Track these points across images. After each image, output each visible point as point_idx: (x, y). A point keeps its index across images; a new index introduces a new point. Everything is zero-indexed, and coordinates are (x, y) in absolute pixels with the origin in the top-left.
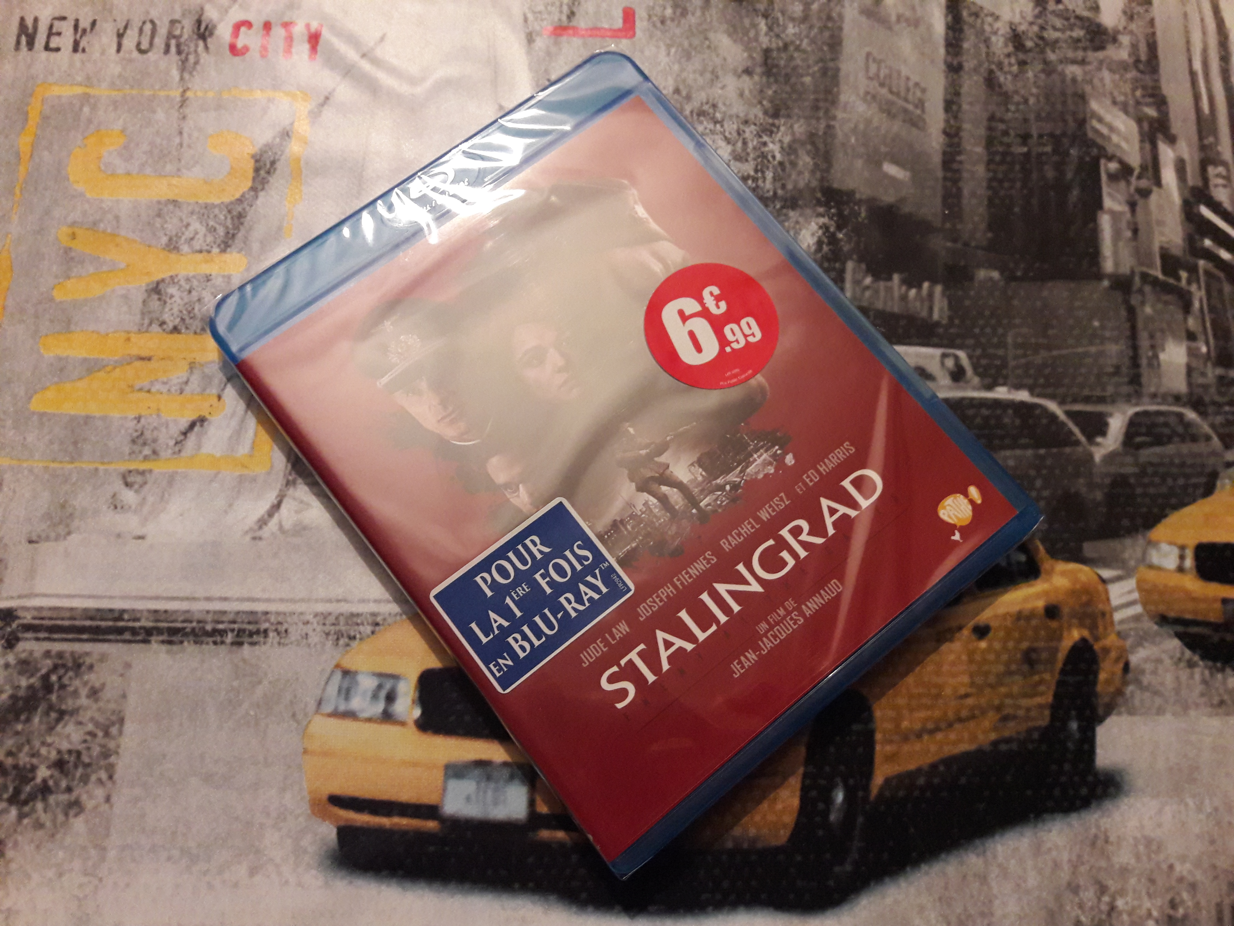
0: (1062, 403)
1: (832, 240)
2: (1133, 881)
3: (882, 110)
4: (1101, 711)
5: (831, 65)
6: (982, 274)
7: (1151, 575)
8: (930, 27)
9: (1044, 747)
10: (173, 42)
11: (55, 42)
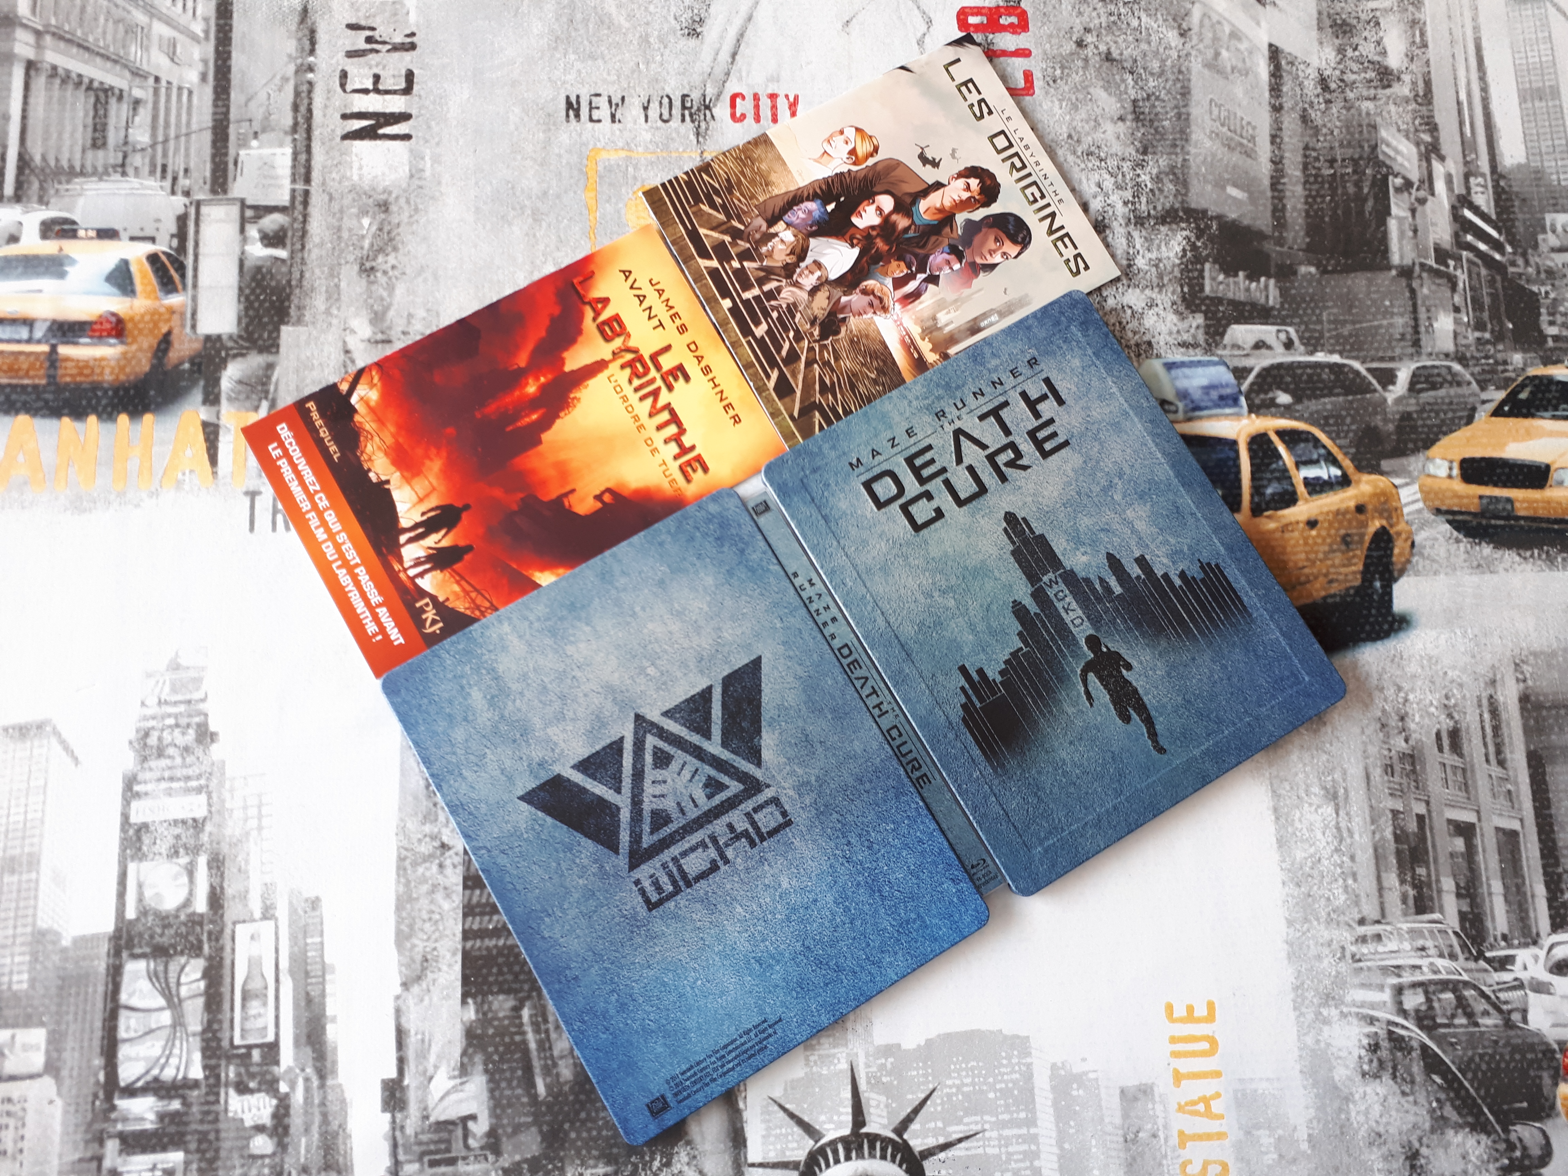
0: (1363, 362)
1: (1194, 247)
2: (1419, 683)
3: (1224, 145)
4: (1396, 574)
5: (1183, 110)
6: (1303, 269)
7: (1429, 481)
8: (1256, 75)
9: (1358, 599)
10: (687, 112)
11: (596, 115)
